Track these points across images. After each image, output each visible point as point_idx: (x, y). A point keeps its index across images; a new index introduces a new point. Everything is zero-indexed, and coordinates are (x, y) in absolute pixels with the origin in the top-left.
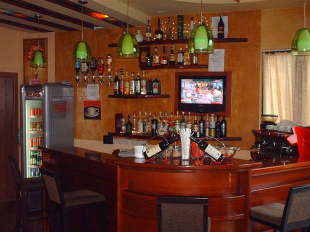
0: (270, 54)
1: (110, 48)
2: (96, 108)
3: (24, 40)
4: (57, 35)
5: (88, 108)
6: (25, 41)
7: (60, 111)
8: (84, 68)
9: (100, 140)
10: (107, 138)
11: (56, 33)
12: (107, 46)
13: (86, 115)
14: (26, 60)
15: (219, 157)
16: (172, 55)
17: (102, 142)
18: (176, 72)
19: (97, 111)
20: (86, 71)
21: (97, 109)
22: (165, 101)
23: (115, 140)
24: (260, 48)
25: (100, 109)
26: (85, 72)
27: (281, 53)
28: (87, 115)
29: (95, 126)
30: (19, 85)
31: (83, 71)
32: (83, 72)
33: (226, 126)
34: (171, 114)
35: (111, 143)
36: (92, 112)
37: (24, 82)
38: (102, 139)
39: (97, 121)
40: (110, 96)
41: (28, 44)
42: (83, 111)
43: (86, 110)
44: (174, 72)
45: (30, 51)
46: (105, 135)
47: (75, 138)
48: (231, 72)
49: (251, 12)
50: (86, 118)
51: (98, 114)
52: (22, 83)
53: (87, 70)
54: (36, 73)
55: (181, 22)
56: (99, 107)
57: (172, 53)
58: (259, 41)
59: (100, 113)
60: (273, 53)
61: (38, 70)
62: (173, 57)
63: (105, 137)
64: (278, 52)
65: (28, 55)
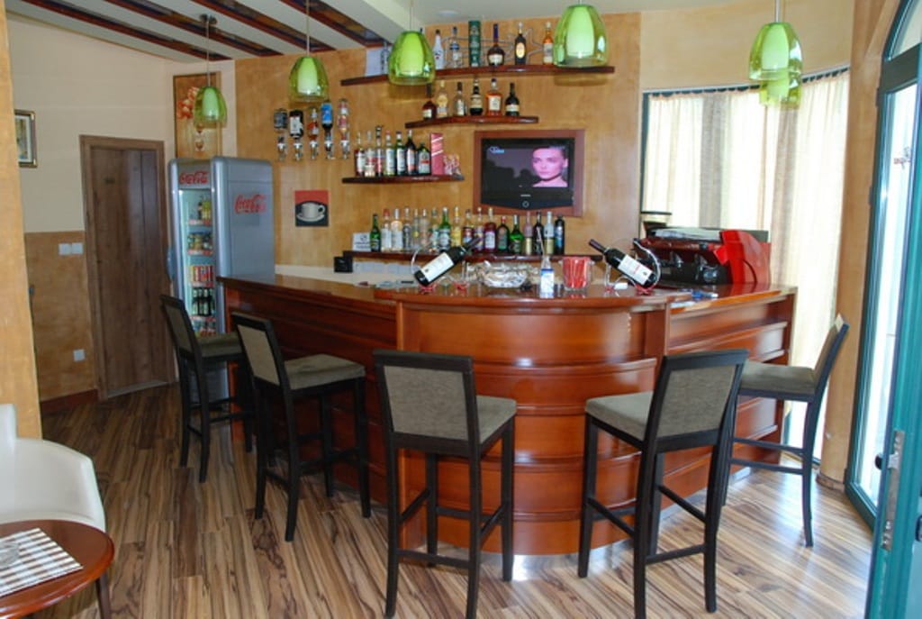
0: (661, 96)
1: (344, 87)
2: (320, 204)
3: (175, 77)
4: (238, 64)
5: (304, 205)
6: (177, 80)
7: (247, 211)
8: (295, 126)
9: (327, 265)
10: (342, 262)
11: (236, 63)
12: (339, 83)
13: (299, 217)
14: (179, 115)
15: (646, 278)
16: (476, 96)
17: (332, 269)
18: (476, 132)
19: (321, 210)
20: (299, 132)
21: (321, 206)
22: (454, 187)
23: (357, 265)
24: (638, 86)
25: (326, 206)
26: (298, 135)
27: (683, 95)
28: (302, 219)
29: (317, 238)
30: (167, 161)
31: (292, 132)
32: (292, 135)
33: (563, 230)
34: (466, 212)
35: (349, 270)
36: (312, 212)
37: (177, 155)
38: (332, 263)
39: (322, 229)
40: (346, 181)
41: (182, 85)
42: (293, 210)
43: (299, 209)
44: (472, 131)
45: (187, 98)
46: (337, 255)
47: (278, 263)
48: (583, 131)
49: (621, 16)
50: (300, 223)
51: (322, 216)
52: (173, 157)
53: (301, 130)
54: (198, 140)
55: (477, 33)
56: (324, 202)
57: (476, 93)
58: (637, 72)
59: (326, 214)
60: (667, 95)
61: (202, 134)
62: (479, 101)
63: (337, 259)
64: (677, 93)
65: (183, 105)
